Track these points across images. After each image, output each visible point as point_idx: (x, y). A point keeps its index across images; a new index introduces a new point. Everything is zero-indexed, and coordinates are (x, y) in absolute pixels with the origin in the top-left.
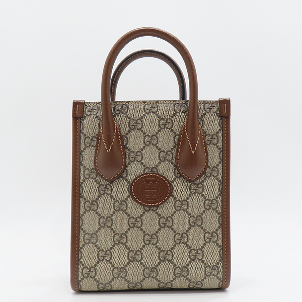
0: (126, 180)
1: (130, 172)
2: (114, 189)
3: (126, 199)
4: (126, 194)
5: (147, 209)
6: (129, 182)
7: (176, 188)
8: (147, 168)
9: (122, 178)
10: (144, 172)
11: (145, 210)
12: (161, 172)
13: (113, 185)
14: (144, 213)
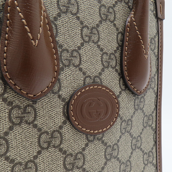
0: (59, 96)
1: (64, 83)
2: (40, 113)
3: (61, 127)
4: (60, 119)
5: (91, 138)
6: (63, 100)
7: (122, 105)
8: (88, 77)
9: (53, 93)
10: (84, 83)
11: (89, 141)
12: (105, 83)
13: (38, 106)
14: (87, 145)
